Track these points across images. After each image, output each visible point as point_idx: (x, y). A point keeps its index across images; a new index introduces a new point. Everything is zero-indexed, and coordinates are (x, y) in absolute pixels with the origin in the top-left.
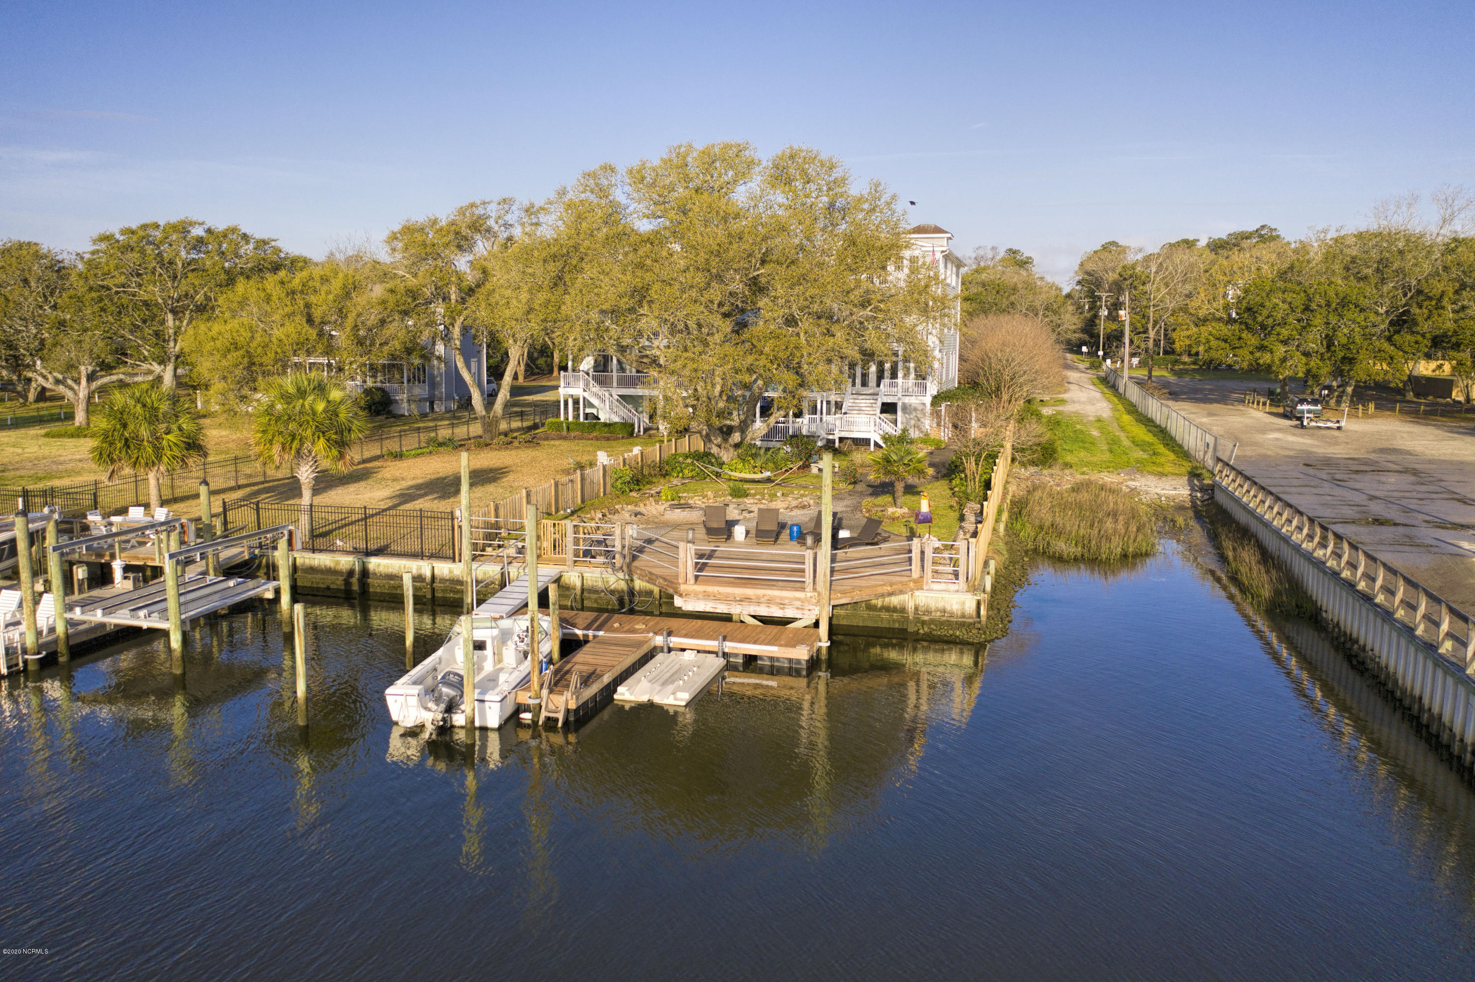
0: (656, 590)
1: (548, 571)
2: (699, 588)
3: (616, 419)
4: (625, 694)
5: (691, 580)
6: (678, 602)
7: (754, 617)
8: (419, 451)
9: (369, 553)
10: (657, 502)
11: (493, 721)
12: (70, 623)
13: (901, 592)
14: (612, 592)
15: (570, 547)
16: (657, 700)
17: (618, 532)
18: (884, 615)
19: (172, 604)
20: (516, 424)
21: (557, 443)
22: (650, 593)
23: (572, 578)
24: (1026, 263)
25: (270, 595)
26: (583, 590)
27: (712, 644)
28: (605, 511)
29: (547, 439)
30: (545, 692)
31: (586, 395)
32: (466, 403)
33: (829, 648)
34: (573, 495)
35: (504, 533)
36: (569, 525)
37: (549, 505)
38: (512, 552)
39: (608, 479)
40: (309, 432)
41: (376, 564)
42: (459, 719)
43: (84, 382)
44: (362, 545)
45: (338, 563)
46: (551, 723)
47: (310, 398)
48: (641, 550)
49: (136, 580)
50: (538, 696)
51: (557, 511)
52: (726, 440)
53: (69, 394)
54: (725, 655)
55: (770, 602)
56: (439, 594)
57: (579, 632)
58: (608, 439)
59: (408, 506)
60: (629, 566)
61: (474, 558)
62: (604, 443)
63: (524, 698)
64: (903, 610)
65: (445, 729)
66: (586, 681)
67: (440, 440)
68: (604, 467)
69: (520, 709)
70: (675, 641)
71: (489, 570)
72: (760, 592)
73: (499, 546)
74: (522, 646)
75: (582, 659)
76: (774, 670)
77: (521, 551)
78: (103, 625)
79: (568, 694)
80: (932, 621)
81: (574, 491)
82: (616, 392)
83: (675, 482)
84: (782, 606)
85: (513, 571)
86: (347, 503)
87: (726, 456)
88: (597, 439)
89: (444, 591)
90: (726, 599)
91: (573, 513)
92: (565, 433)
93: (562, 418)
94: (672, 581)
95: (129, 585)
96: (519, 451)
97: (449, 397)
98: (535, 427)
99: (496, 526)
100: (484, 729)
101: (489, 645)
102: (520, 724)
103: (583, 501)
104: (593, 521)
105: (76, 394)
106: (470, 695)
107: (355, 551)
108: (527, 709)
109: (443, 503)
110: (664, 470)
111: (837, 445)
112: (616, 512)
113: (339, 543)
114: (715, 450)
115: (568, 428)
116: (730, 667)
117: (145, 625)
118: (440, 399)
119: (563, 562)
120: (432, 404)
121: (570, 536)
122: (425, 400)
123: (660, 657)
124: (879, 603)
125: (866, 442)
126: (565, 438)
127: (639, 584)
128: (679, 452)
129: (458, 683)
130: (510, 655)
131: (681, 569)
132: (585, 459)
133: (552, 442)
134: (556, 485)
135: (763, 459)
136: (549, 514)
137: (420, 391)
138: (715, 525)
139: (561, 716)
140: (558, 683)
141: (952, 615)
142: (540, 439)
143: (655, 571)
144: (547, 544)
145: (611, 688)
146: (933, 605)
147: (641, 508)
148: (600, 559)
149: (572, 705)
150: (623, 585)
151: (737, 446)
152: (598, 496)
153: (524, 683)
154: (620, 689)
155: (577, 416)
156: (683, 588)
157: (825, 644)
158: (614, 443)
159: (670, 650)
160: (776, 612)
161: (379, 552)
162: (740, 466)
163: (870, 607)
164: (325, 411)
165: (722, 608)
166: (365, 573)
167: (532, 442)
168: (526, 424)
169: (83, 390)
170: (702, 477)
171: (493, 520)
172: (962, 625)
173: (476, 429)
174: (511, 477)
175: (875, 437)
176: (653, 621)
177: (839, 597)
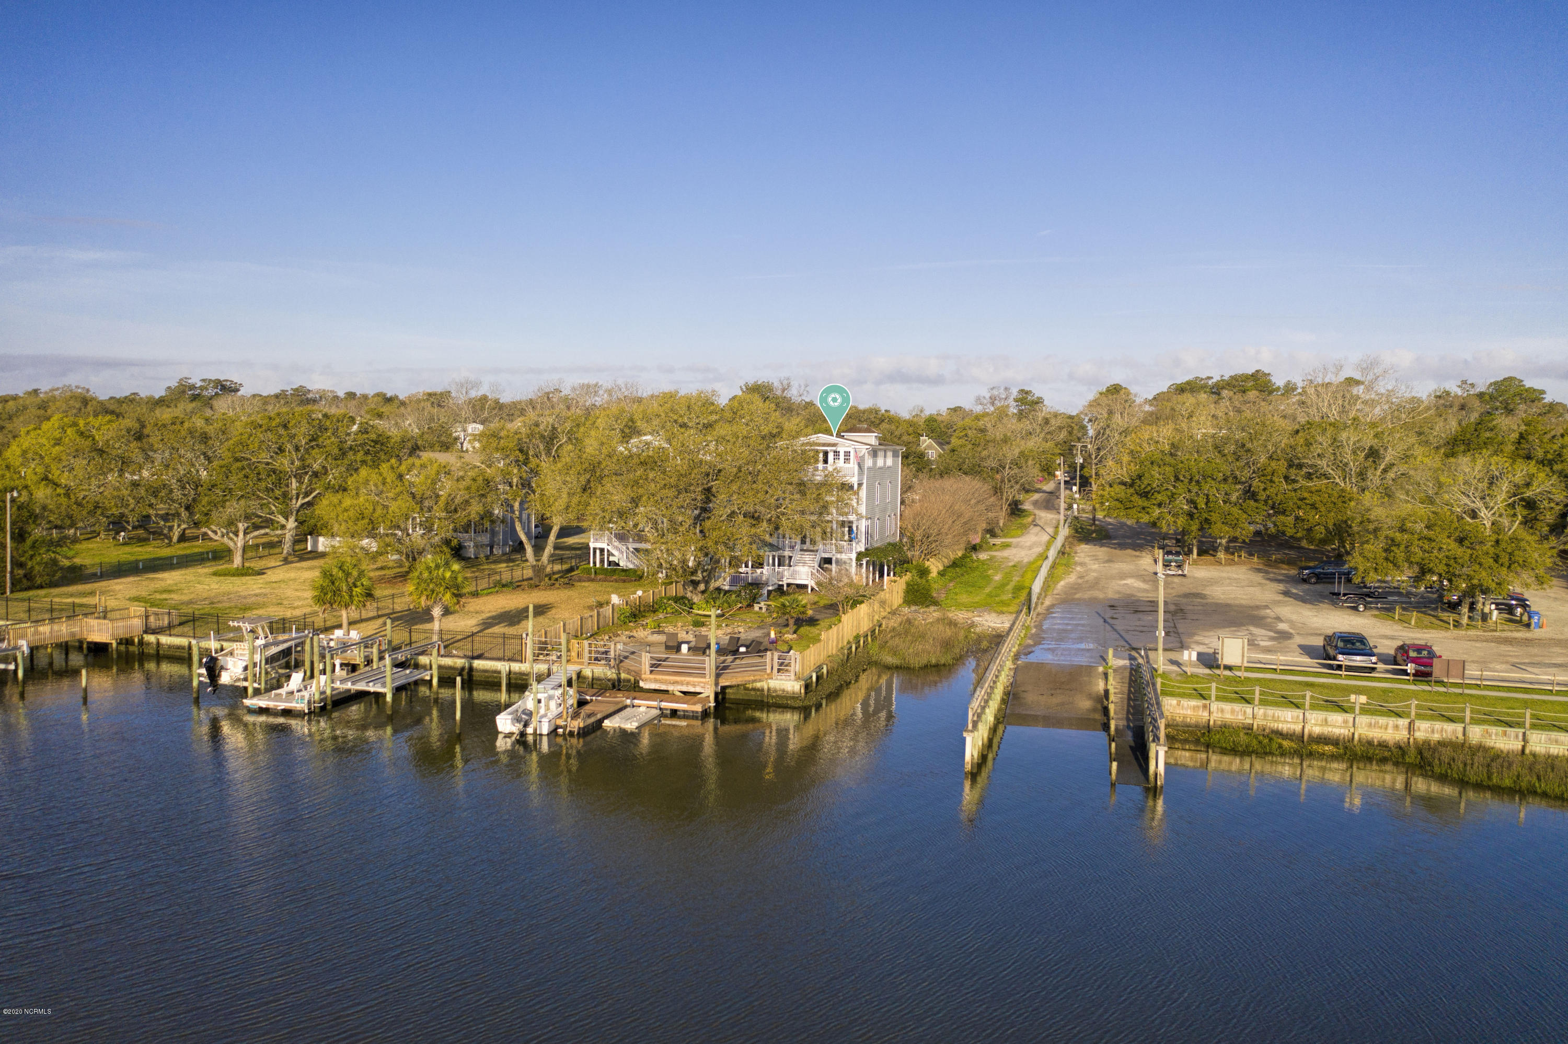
0: (632, 679)
1: (572, 669)
2: (652, 676)
3: (631, 566)
4: (607, 723)
5: (648, 672)
6: (642, 684)
7: (681, 692)
8: (490, 591)
9: (474, 658)
10: (644, 629)
11: (545, 731)
12: (333, 689)
13: (760, 681)
14: (609, 680)
15: (586, 655)
16: (623, 726)
17: (612, 647)
18: (753, 693)
19: (388, 680)
20: (557, 567)
21: (586, 584)
22: (629, 681)
23: (587, 672)
24: (1037, 403)
25: (428, 678)
26: (593, 679)
27: (654, 704)
28: (611, 635)
29: (580, 581)
30: (569, 719)
31: (609, 548)
32: (519, 548)
33: (715, 707)
34: (591, 625)
35: (549, 647)
36: (586, 643)
37: (577, 630)
38: (554, 658)
39: (615, 614)
40: (442, 589)
41: (477, 664)
42: (530, 730)
43: (241, 534)
44: (470, 654)
45: (455, 663)
46: (571, 734)
47: (442, 570)
48: (626, 657)
49: (348, 671)
50: (566, 721)
51: (582, 634)
52: (695, 588)
53: (231, 544)
54: (661, 709)
55: (688, 684)
56: (513, 681)
57: (588, 698)
58: (624, 581)
59: (490, 631)
60: (618, 665)
61: (534, 660)
62: (621, 585)
63: (561, 722)
64: (763, 690)
65: (523, 734)
66: (589, 716)
67: (504, 582)
68: (613, 605)
69: (557, 727)
70: (636, 702)
71: (542, 667)
72: (683, 678)
73: (547, 655)
74: (559, 701)
75: (587, 709)
76: (686, 716)
77: (559, 657)
78: (349, 690)
79: (579, 720)
80: (778, 696)
81: (592, 622)
82: (631, 546)
83: (661, 616)
84: (694, 686)
85: (555, 668)
86: (451, 628)
87: (696, 599)
88: (616, 581)
89: (516, 679)
90: (665, 682)
91: (591, 636)
92: (593, 576)
93: (592, 564)
94: (638, 674)
95: (344, 673)
96: (559, 591)
97: (505, 543)
98: (571, 570)
99: (545, 643)
100: (541, 735)
101: (543, 701)
102: (557, 735)
103: (598, 628)
104: (601, 643)
105: (236, 544)
106: (534, 720)
107: (465, 657)
108: (561, 727)
109: (511, 628)
110: (653, 609)
111: (785, 588)
112: (618, 635)
113: (454, 652)
114: (689, 595)
115: (596, 572)
116: (661, 715)
117: (372, 690)
118: (498, 545)
119: (582, 663)
120: (492, 548)
121: (587, 649)
122: (487, 545)
123: (628, 709)
124: (750, 686)
125: (804, 587)
126: (592, 580)
127: (623, 676)
128: (668, 595)
129: (530, 714)
130: (553, 704)
131: (643, 667)
132: (602, 599)
133: (583, 584)
134: (582, 619)
135: (721, 601)
136: (577, 636)
137: (485, 539)
138: (670, 644)
139: (576, 730)
140: (575, 716)
141: (787, 692)
142: (575, 581)
143: (631, 668)
144: (574, 654)
145: (601, 721)
146: (778, 688)
147: (634, 634)
148: (603, 662)
149: (582, 725)
150: (615, 676)
151: (703, 592)
152: (608, 625)
153: (560, 716)
154: (606, 721)
155: (602, 561)
156: (643, 676)
157: (712, 704)
158: (627, 585)
159: (633, 706)
160: (692, 689)
161: (479, 657)
162: (704, 606)
163: (746, 689)
164: (451, 577)
165: (663, 687)
166: (471, 669)
167: (569, 584)
168: (565, 567)
169: (240, 541)
170: (676, 613)
171: (543, 639)
172: (793, 698)
173: (529, 573)
174: (553, 611)
175: (811, 583)
176: (626, 693)
177: (724, 682)
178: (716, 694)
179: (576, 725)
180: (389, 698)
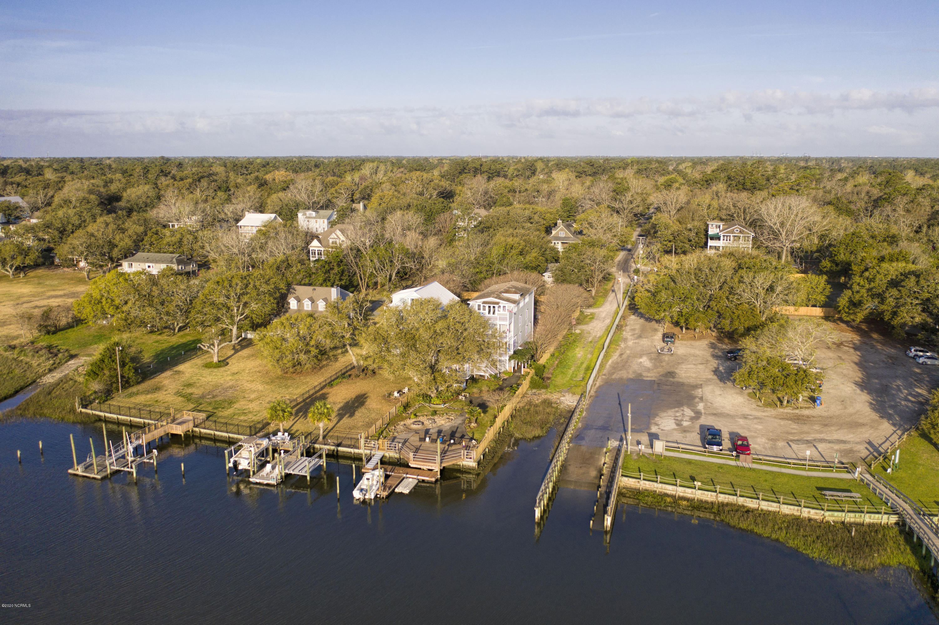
1: (381, 454)
2: (414, 461)
4: (397, 490)
5: (413, 458)
6: (410, 464)
7: (425, 469)
8: (337, 381)
9: (338, 445)
10: (410, 419)
11: (373, 497)
12: (285, 473)
13: (459, 462)
14: (396, 460)
15: (386, 445)
16: (403, 491)
18: (456, 466)
22: (404, 460)
23: (387, 455)
25: (322, 464)
26: (390, 460)
27: (415, 477)
28: (395, 426)
30: (382, 491)
37: (381, 425)
39: (397, 410)
40: (323, 417)
41: (340, 449)
42: (366, 497)
43: (216, 346)
44: (336, 442)
45: (330, 448)
46: (383, 498)
50: (380, 492)
51: (383, 426)
53: (212, 351)
54: (418, 479)
55: (429, 466)
57: (388, 473)
60: (399, 453)
63: (378, 492)
64: (460, 465)
65: (364, 499)
66: (390, 487)
67: (343, 373)
69: (377, 494)
70: (408, 476)
71: (368, 452)
72: (428, 462)
75: (389, 481)
76: (428, 482)
77: (374, 445)
80: (466, 468)
84: (432, 466)
85: (373, 452)
87: (432, 395)
89: (357, 456)
90: (420, 463)
91: (387, 427)
94: (408, 458)
96: (369, 380)
100: (371, 499)
102: (377, 498)
103: (390, 422)
105: (214, 351)
106: (368, 492)
107: (334, 445)
108: (379, 495)
111: (475, 377)
112: (399, 425)
113: (329, 441)
116: (419, 482)
117: (301, 474)
119: (385, 450)
123: (404, 480)
124: (455, 464)
127: (402, 458)
130: (375, 482)
134: (382, 419)
140: (384, 490)
141: (470, 466)
143: (405, 454)
144: (381, 443)
145: (394, 489)
146: (466, 465)
147: (405, 422)
148: (393, 449)
149: (387, 494)
150: (398, 457)
153: (378, 488)
157: (439, 476)
159: (407, 478)
160: (430, 468)
161: (340, 444)
162: (436, 399)
163: (453, 464)
165: (419, 467)
166: (337, 451)
167: (374, 373)
169: (216, 349)
172: (473, 468)
176: (404, 470)
177: (443, 465)
178: (441, 470)
179: (385, 494)
180: (308, 478)
